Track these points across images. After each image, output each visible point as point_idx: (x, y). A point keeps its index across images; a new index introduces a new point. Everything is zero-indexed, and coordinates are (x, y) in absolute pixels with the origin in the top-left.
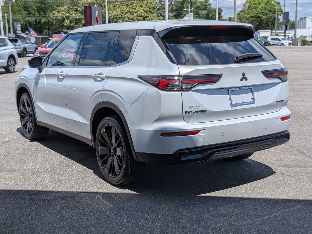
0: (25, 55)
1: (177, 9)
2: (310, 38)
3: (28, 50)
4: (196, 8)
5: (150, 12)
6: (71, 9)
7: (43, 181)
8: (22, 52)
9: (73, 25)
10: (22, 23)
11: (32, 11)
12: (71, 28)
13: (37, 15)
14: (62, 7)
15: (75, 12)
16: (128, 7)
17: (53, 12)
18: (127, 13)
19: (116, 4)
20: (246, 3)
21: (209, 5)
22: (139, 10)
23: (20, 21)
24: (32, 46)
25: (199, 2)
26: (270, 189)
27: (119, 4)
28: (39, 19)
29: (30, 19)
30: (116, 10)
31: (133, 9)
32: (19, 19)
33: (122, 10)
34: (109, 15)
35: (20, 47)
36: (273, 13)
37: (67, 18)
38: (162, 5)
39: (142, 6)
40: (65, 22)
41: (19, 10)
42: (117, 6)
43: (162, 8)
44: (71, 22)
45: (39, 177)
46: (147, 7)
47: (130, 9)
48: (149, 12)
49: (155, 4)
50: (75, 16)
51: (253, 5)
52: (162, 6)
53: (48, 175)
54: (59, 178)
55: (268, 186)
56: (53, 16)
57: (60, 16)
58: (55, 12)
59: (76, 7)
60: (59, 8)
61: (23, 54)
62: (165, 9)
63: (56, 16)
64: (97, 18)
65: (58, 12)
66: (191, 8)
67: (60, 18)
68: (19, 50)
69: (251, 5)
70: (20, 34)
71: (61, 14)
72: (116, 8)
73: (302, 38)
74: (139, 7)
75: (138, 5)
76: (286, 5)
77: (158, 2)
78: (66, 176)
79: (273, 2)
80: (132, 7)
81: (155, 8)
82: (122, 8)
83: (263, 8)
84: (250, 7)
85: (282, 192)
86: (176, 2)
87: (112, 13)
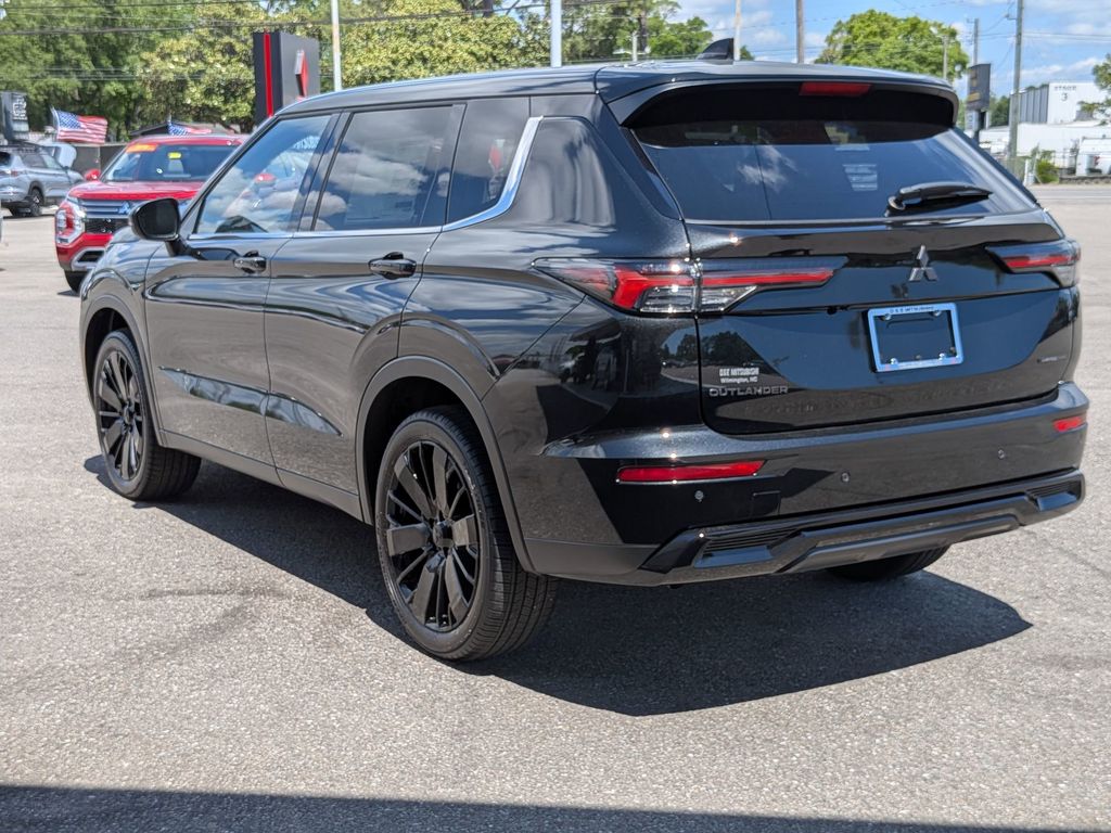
0: (38, 211)
1: (590, 52)
2: (1064, 157)
3: (48, 193)
4: (660, 50)
5: (494, 58)
6: (212, 45)
7: (37, 729)
8: (26, 198)
9: (216, 104)
10: (32, 97)
11: (70, 53)
12: (207, 113)
13: (87, 66)
14: (178, 40)
15: (223, 56)
16: (414, 41)
17: (146, 55)
18: (410, 62)
19: (373, 31)
20: (835, 32)
21: (705, 39)
22: (454, 51)
23: (22, 89)
24: (65, 179)
25: (668, 25)
26: (1005, 770)
27: (381, 30)
28: (95, 82)
29: (61, 82)
30: (370, 51)
31: (434, 46)
32: (19, 82)
33: (392, 52)
34: (347, 69)
35: (19, 180)
36: (933, 67)
37: (196, 76)
38: (539, 34)
39: (464, 39)
40: (187, 92)
41: (22, 50)
42: (376, 37)
43: (536, 45)
44: (208, 93)
45: (21, 711)
46: (483, 41)
47: (422, 49)
48: (490, 59)
49: (513, 32)
50: (224, 70)
51: (860, 38)
52: (537, 37)
53: (61, 701)
54: (103, 717)
55: (994, 755)
56: (145, 72)
57: (170, 70)
58: (153, 55)
59: (226, 39)
60: (168, 43)
61: (28, 207)
62: (548, 50)
63: (156, 71)
64: (299, 77)
65: (163, 58)
66: (641, 48)
67: (171, 77)
68: (16, 190)
69: (856, 38)
70: (23, 137)
71: (174, 62)
72: (371, 45)
73: (1038, 157)
74: (455, 41)
75: (453, 35)
76: (979, 38)
77: (523, 24)
78: (138, 707)
79: (934, 30)
80: (432, 43)
81: (512, 46)
82: (393, 45)
83: (896, 50)
84: (849, 47)
85: (1056, 785)
86: (587, 24)
87: (358, 62)
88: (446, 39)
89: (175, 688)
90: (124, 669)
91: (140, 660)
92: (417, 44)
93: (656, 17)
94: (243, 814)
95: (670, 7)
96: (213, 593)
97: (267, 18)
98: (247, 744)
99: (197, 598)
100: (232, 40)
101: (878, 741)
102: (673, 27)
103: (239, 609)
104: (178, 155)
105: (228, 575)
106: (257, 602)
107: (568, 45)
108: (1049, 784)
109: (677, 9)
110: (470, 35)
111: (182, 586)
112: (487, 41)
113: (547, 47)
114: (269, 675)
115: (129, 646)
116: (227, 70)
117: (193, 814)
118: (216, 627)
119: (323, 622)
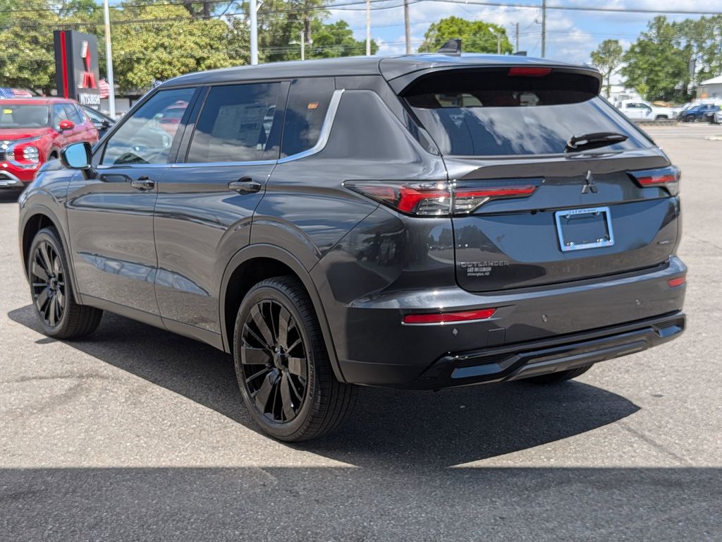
1: (274, 42)
4: (319, 41)
5: (211, 47)
6: (23, 37)
9: (26, 76)
12: (20, 82)
15: (31, 45)
16: (159, 35)
18: (156, 49)
19: (131, 29)
20: (430, 30)
21: (347, 35)
22: (185, 42)
25: (324, 25)
27: (137, 28)
30: (130, 41)
31: (171, 39)
33: (144, 42)
34: (115, 53)
37: (12, 59)
38: (241, 31)
39: (191, 34)
40: (6, 68)
42: (133, 33)
43: (240, 38)
44: (21, 69)
46: (204, 36)
47: (164, 40)
48: (209, 47)
49: (223, 30)
50: (31, 54)
51: (446, 35)
52: (240, 33)
59: (33, 33)
62: (249, 41)
64: (85, 59)
66: (306, 40)
69: (443, 34)
72: (129, 37)
74: (185, 36)
75: (184, 31)
76: (519, 35)
77: (230, 25)
78: (25, 439)
79: (491, 30)
80: (169, 36)
81: (223, 39)
82: (144, 38)
83: (468, 43)
84: (440, 40)
85: (549, 460)
86: (271, 24)
87: (122, 49)
88: (180, 34)
89: (46, 429)
90: (13, 420)
91: (22, 415)
92: (160, 37)
93: (316, 20)
94: (95, 492)
95: (325, 14)
96: (61, 377)
97: (60, 20)
98: (93, 457)
99: (51, 381)
100: (37, 34)
101: (453, 442)
102: (327, 27)
103: (78, 385)
104: (10, 112)
105: (68, 367)
106: (89, 382)
107: (260, 39)
108: (545, 460)
109: (329, 15)
110: (195, 31)
111: (42, 374)
112: (206, 36)
113: (247, 39)
114: (101, 420)
115: (14, 407)
116: (34, 54)
117: (66, 494)
118: (65, 396)
119: (130, 391)
